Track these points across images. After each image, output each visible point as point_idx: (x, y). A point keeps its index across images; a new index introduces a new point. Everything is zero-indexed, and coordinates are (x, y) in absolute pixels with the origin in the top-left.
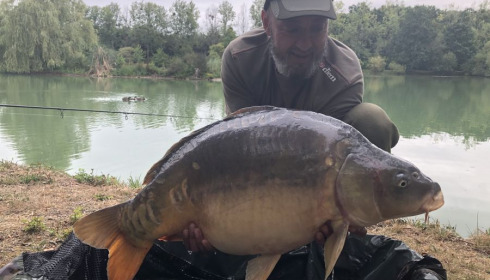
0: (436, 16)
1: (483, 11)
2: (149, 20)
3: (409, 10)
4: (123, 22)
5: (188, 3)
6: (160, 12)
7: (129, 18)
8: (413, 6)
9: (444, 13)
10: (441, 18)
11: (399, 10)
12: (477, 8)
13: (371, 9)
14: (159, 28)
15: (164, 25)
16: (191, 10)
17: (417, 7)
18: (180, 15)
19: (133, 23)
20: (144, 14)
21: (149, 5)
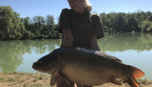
0: (125, 15)
1: (138, 13)
2: (39, 21)
3: (117, 14)
4: (31, 22)
5: (51, 15)
6: (43, 19)
7: (33, 21)
8: (118, 13)
9: (127, 14)
10: (126, 16)
11: (114, 14)
12: (136, 12)
13: (106, 14)
14: (42, 23)
15: (44, 22)
16: (52, 17)
17: (119, 13)
18: (49, 19)
19: (34, 22)
20: (38, 19)
21: (39, 16)
